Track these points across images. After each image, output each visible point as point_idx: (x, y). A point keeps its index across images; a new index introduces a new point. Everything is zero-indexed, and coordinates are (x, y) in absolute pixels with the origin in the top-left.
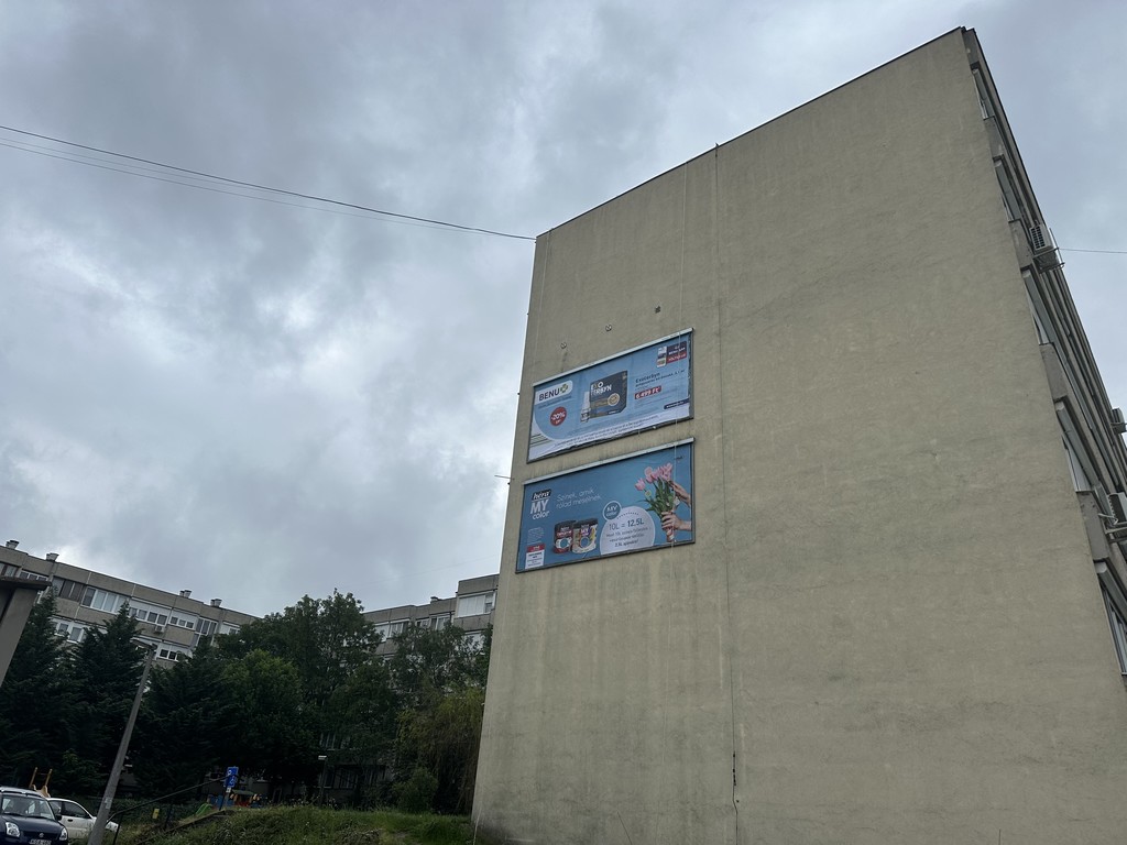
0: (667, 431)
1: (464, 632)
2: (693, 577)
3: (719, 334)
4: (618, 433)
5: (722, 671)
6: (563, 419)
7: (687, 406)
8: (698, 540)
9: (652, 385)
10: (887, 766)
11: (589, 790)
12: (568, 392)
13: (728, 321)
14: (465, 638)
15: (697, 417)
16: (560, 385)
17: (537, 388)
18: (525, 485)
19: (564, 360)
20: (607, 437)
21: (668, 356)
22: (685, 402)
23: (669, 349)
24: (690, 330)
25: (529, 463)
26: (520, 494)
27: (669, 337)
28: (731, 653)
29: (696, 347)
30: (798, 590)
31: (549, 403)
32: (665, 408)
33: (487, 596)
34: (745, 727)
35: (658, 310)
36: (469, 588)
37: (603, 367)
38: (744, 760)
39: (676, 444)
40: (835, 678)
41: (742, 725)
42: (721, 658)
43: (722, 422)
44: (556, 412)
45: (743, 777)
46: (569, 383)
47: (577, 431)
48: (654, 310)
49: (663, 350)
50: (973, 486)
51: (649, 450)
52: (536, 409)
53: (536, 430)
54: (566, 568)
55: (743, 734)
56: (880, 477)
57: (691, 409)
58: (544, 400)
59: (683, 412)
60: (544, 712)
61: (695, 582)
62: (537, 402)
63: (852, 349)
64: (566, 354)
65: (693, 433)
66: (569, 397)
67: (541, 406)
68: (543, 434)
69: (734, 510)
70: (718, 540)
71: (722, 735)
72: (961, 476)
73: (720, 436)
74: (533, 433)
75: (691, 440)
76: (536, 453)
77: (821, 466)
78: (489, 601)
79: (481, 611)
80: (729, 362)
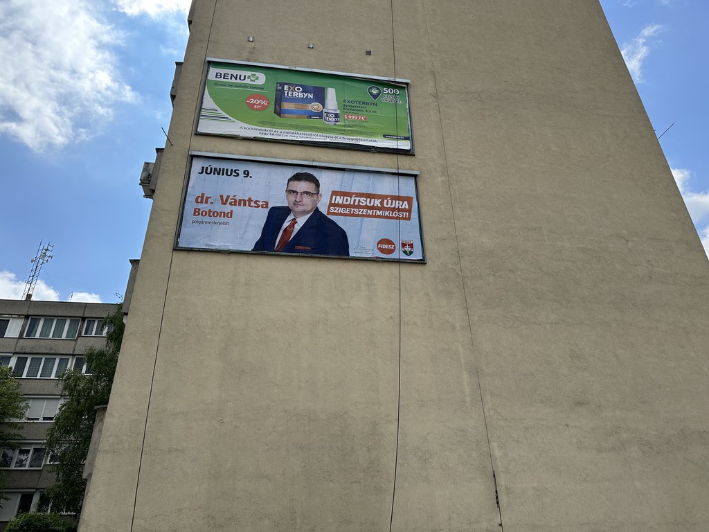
5: (467, 389)
8: (428, 261)
13: (443, 90)
17: (209, 62)
18: (191, 156)
19: (250, 53)
22: (406, 138)
24: (407, 81)
25: (198, 134)
26: (183, 164)
28: (476, 372)
31: (230, 85)
34: (500, 447)
35: (369, 53)
41: (495, 444)
42: (465, 376)
43: (445, 167)
50: (658, 269)
52: (210, 84)
53: (208, 102)
57: (412, 145)
62: (212, 77)
64: (254, 48)
65: (415, 168)
66: (260, 88)
67: (216, 84)
68: (221, 111)
69: (465, 244)
75: (416, 173)
76: (205, 126)
80: (447, 121)
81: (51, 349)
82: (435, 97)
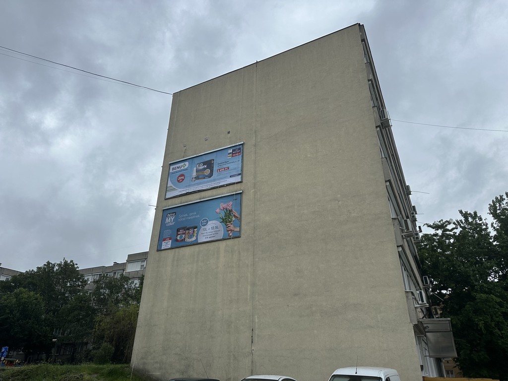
0: (231, 187)
1: (130, 279)
2: (239, 252)
3: (255, 145)
4: (209, 187)
5: (249, 293)
6: (183, 180)
7: (240, 176)
8: (242, 236)
9: (225, 166)
10: (315, 331)
11: (187, 349)
12: (186, 167)
13: (259, 140)
14: (130, 281)
15: (244, 181)
16: (183, 164)
17: (171, 164)
18: (163, 210)
19: (185, 152)
20: (203, 189)
21: (233, 154)
22: (239, 174)
23: (233, 151)
24: (243, 143)
25: (166, 199)
26: (161, 214)
27: (233, 145)
28: (253, 284)
29: (245, 150)
30: (283, 257)
31: (177, 172)
32: (230, 177)
33: (142, 262)
34: (258, 317)
35: (229, 133)
36: (132, 258)
37: (203, 156)
38: (256, 332)
39: (234, 193)
40: (296, 295)
41: (256, 316)
42: (249, 287)
43: (255, 184)
44: (180, 176)
45: (256, 339)
46: (187, 163)
47: (190, 186)
48: (227, 133)
49: (231, 151)
50: (353, 215)
51: (222, 196)
52: (170, 174)
53: (170, 184)
54: (182, 248)
55: (257, 320)
56: (317, 210)
57: (242, 178)
58: (174, 170)
59: (238, 179)
60: (168, 315)
61: (240, 254)
62: (171, 171)
63: (309, 156)
64: (186, 150)
65: (242, 188)
66: (186, 169)
67: (172, 173)
68: (173, 186)
69: (258, 223)
70: (250, 236)
71: (247, 321)
72: (349, 210)
73: (254, 190)
74: (168, 186)
75: (241, 191)
76: (169, 195)
77: (294, 205)
78: (143, 264)
79: (138, 269)
80: (259, 158)
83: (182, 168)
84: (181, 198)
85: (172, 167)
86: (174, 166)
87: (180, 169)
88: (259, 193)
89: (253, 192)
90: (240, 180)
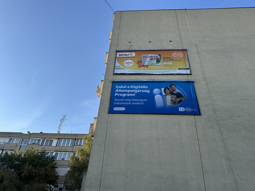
0: (181, 76)
4: (158, 73)
5: (225, 166)
8: (202, 114)
12: (132, 56)
13: (200, 51)
15: (192, 74)
16: (129, 53)
17: (117, 51)
19: (130, 47)
22: (188, 69)
26: (110, 85)
28: (228, 159)
29: (188, 55)
31: (124, 58)
32: (179, 69)
35: (171, 41)
42: (224, 161)
43: (204, 78)
48: (169, 41)
53: (117, 64)
57: (190, 71)
58: (121, 56)
60: (127, 177)
62: (118, 56)
64: (131, 45)
65: (192, 79)
67: (119, 58)
68: (121, 66)
69: (217, 107)
70: (212, 116)
73: (204, 82)
74: (116, 65)
76: (117, 71)
80: (203, 61)
81: (65, 150)
82: (197, 53)
83: (129, 56)
84: (130, 76)
85: (118, 54)
86: (121, 53)
87: (126, 56)
88: (210, 85)
89: (204, 83)
90: (189, 73)
